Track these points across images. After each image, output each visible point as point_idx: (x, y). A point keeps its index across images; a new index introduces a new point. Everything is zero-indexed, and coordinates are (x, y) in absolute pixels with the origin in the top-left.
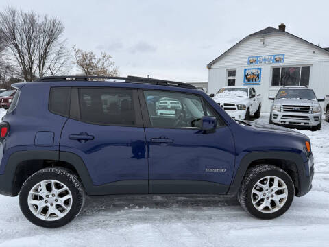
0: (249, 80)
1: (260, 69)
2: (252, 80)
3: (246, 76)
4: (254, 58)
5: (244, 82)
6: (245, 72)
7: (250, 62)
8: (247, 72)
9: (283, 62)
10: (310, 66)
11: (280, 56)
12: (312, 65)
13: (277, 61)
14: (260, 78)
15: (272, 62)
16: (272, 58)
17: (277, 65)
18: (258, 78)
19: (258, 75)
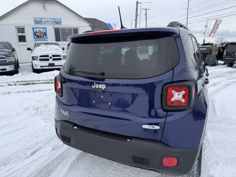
0: (38, 37)
1: (45, 28)
2: (41, 36)
3: (35, 34)
4: (39, 19)
5: (34, 38)
6: (33, 31)
7: (36, 22)
8: (35, 30)
9: (61, 24)
10: (78, 29)
11: (59, 20)
12: (79, 28)
13: (57, 23)
14: (47, 36)
15: (53, 24)
16: (53, 21)
17: (57, 26)
18: (45, 35)
19: (45, 33)
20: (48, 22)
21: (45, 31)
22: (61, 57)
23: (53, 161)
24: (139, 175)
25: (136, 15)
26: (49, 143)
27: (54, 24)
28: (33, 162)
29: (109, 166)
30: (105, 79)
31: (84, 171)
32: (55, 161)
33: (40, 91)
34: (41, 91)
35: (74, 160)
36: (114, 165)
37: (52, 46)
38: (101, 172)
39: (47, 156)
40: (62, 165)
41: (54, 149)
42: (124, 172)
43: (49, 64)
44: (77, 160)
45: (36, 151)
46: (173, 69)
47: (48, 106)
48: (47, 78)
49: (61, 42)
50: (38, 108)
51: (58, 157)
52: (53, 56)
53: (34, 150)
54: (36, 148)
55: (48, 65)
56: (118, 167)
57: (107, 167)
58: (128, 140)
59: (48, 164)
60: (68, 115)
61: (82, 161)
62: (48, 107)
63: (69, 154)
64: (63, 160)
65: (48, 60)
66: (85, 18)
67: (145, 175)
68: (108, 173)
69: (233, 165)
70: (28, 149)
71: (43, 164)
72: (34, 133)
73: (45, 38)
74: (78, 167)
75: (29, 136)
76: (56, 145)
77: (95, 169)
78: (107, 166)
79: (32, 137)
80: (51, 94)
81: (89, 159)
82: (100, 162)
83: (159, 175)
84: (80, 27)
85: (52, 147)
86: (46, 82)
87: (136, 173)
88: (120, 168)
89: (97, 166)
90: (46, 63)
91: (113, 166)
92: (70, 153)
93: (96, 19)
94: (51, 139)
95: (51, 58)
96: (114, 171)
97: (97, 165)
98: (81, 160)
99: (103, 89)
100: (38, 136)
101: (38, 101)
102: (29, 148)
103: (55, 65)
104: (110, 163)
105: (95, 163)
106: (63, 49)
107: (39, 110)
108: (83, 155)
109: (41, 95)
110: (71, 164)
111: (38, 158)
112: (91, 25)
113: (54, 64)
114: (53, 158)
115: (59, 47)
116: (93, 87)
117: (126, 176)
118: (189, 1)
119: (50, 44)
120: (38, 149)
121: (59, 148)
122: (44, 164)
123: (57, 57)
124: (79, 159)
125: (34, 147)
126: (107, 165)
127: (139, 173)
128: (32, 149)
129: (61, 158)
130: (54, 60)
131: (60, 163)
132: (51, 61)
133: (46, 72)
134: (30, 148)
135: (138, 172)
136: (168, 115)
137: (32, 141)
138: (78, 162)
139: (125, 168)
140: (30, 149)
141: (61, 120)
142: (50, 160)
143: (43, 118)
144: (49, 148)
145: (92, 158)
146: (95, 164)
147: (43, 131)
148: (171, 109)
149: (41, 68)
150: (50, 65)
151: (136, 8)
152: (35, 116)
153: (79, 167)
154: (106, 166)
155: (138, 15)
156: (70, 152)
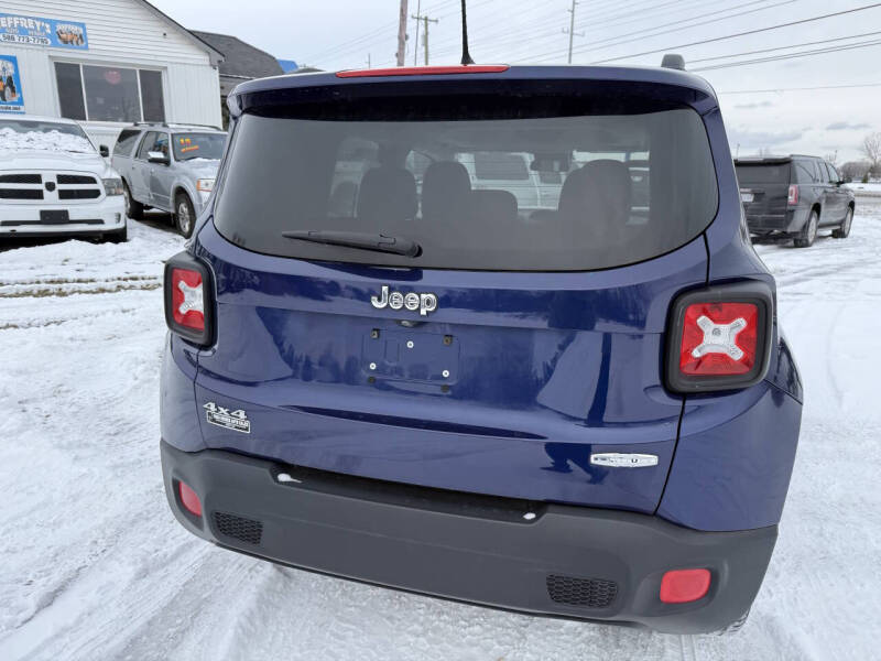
1: (13, 60)
9: (86, 48)
10: (160, 73)
11: (75, 29)
12: (166, 68)
13: (66, 42)
14: (20, 92)
15: (50, 42)
16: (49, 31)
17: (69, 55)
18: (13, 90)
19: (10, 79)
20: (23, 31)
21: (11, 71)
22: (99, 186)
23: (149, 623)
24: (521, 645)
25: (400, 38)
26: (112, 549)
27: (54, 44)
28: (57, 636)
29: (399, 620)
30: (424, 271)
31: (301, 651)
32: (162, 622)
33: (8, 326)
34: (15, 327)
35: (247, 613)
36: (420, 615)
37: (54, 135)
38: (374, 648)
39: (119, 606)
40: (200, 637)
41: (143, 573)
42: (464, 637)
43: (43, 213)
44: (260, 608)
45: (61, 589)
46: (704, 233)
47: (67, 391)
48: (38, 272)
49: (88, 122)
50: (26, 401)
51: (173, 604)
52: (63, 179)
53: (51, 583)
54: (57, 577)
55: (38, 218)
56: (433, 622)
57: (391, 625)
58: (529, 516)
59: (133, 642)
60: (247, 424)
61: (281, 613)
62: (70, 397)
63: (217, 588)
64: (196, 615)
65: (38, 195)
66: (191, 32)
67: (545, 641)
68: (402, 649)
69: (819, 574)
70: (19, 581)
71: (107, 642)
72: (33, 510)
73: (13, 103)
74: (270, 639)
75: (9, 525)
76: (149, 553)
77: (343, 638)
78: (393, 623)
79: (27, 526)
80: (72, 339)
81: (309, 602)
82: (355, 606)
83: (592, 633)
84: (169, 66)
85: (135, 563)
86: (35, 292)
87: (508, 635)
88: (442, 625)
89: (354, 627)
90: (28, 210)
91: (416, 620)
92: (218, 584)
93: (234, 38)
94: (119, 532)
95: (50, 187)
96: (422, 639)
97: (348, 621)
98: (278, 608)
99: (423, 312)
100: (57, 524)
101: (20, 372)
102: (20, 576)
103: (71, 217)
104: (398, 610)
105: (339, 614)
106: (104, 151)
107: (30, 407)
108: (280, 585)
109: (24, 343)
110: (240, 631)
111: (79, 621)
112: (220, 62)
113: (65, 213)
114: (149, 610)
115: (86, 141)
116: (375, 303)
117: (474, 651)
118: (574, 3)
119: (41, 127)
120: (69, 580)
121: (163, 565)
122: (111, 645)
123: (77, 186)
124: (266, 604)
125: (48, 573)
126: (390, 618)
127: (518, 635)
128: (40, 582)
129: (187, 610)
130: (64, 195)
131: (188, 629)
132: (52, 202)
133: (32, 249)
134: (30, 577)
135: (515, 633)
136: (686, 411)
137: (30, 544)
138: (265, 619)
139: (463, 623)
140: (30, 583)
141: (204, 447)
142: (138, 623)
143: (64, 442)
144: (122, 571)
145: (319, 594)
146: (340, 619)
147: (75, 498)
148: (698, 386)
149: (7, 229)
150: (48, 217)
151: (402, 10)
152: (22, 437)
153: (273, 638)
154: (388, 622)
155: (407, 37)
156: (219, 580)
